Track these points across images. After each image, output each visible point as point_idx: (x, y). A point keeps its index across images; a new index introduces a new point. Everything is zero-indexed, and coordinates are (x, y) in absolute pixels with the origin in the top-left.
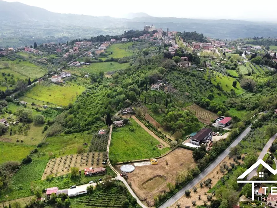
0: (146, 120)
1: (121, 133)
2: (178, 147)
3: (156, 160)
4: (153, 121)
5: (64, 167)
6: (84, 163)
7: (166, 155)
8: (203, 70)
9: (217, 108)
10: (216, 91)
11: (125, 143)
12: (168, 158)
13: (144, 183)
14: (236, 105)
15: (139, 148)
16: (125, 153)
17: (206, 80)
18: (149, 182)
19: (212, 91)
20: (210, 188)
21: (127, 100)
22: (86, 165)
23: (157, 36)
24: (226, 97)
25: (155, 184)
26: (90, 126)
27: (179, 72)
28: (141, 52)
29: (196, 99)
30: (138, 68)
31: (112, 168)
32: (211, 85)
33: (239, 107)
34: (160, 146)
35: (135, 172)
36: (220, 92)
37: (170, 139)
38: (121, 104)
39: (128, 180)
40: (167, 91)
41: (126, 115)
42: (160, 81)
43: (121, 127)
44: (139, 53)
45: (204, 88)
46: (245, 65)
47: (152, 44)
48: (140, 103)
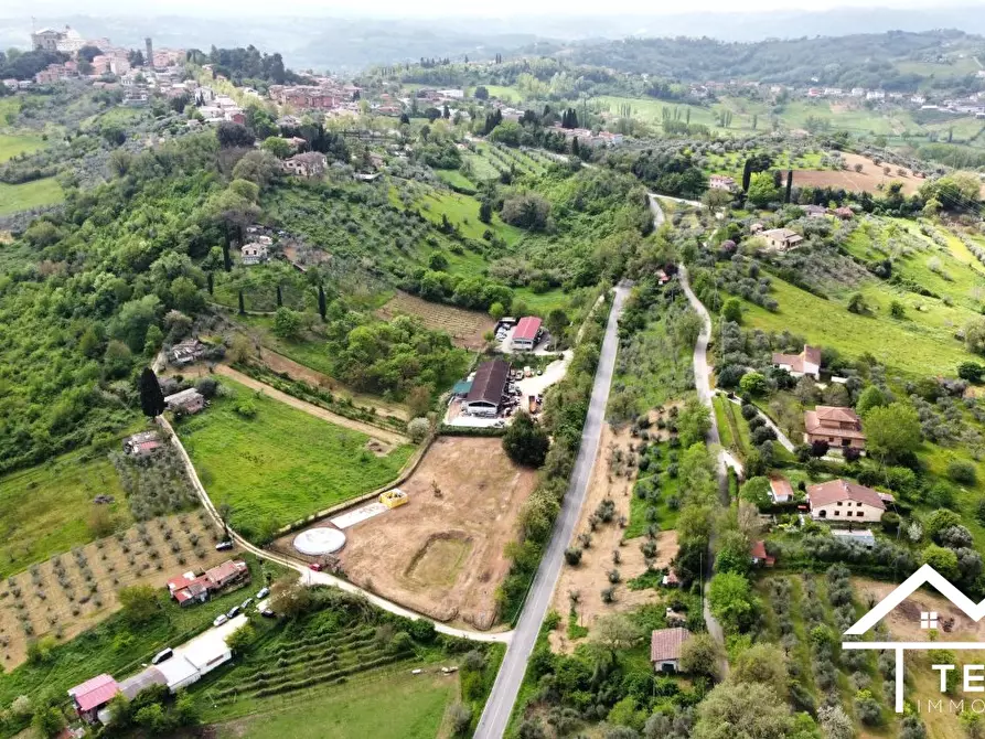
0: (277, 374)
1: (215, 434)
2: (436, 438)
3: (396, 491)
4: (300, 370)
5: (72, 599)
6: (147, 567)
7: (414, 470)
8: (377, 179)
9: (482, 297)
10: (445, 244)
11: (251, 464)
12: (426, 475)
13: (409, 570)
14: (527, 277)
15: (310, 469)
16: (276, 496)
17: (402, 210)
18: (420, 562)
19: (433, 244)
20: (622, 526)
21: (174, 312)
22: (160, 568)
23: (109, 67)
24: (482, 257)
25: (443, 563)
26: (71, 431)
27: (305, 193)
28: (80, 134)
29: (401, 276)
30: (129, 195)
31: (261, 553)
32: (424, 226)
33: (541, 284)
34: (378, 448)
35: (353, 547)
36: (457, 244)
37: (394, 418)
38: (153, 330)
39: (352, 576)
40: (302, 263)
41: (190, 368)
42: (254, 230)
43: (199, 412)
44: (73, 136)
45: (410, 239)
46: (480, 152)
47: (111, 100)
48: (222, 315)
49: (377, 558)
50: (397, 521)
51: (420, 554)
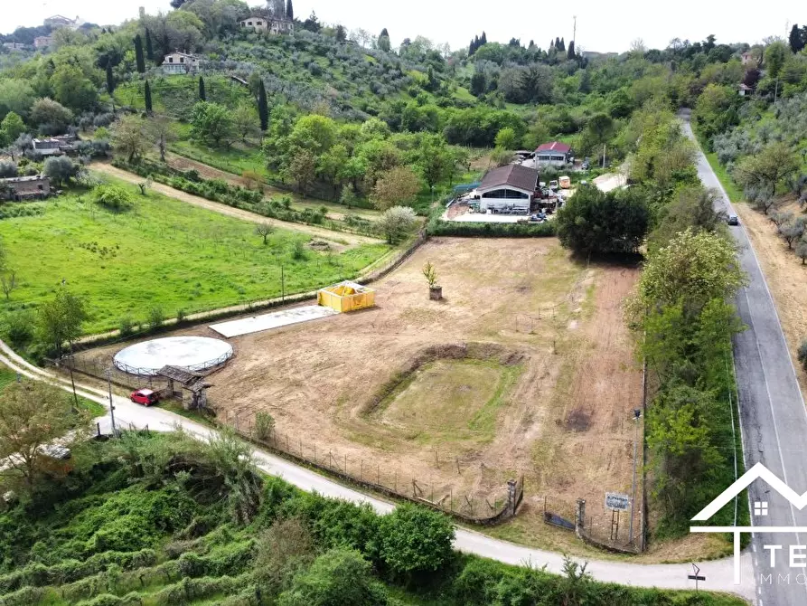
0: (181, 174)
1: (48, 222)
2: (428, 237)
10: (432, 99)
15: (196, 265)
18: (400, 396)
25: (456, 399)
31: (35, 374)
34: (325, 247)
35: (246, 366)
39: (224, 416)
43: (37, 198)
45: (386, 87)
49: (298, 384)
50: (351, 330)
51: (400, 381)
